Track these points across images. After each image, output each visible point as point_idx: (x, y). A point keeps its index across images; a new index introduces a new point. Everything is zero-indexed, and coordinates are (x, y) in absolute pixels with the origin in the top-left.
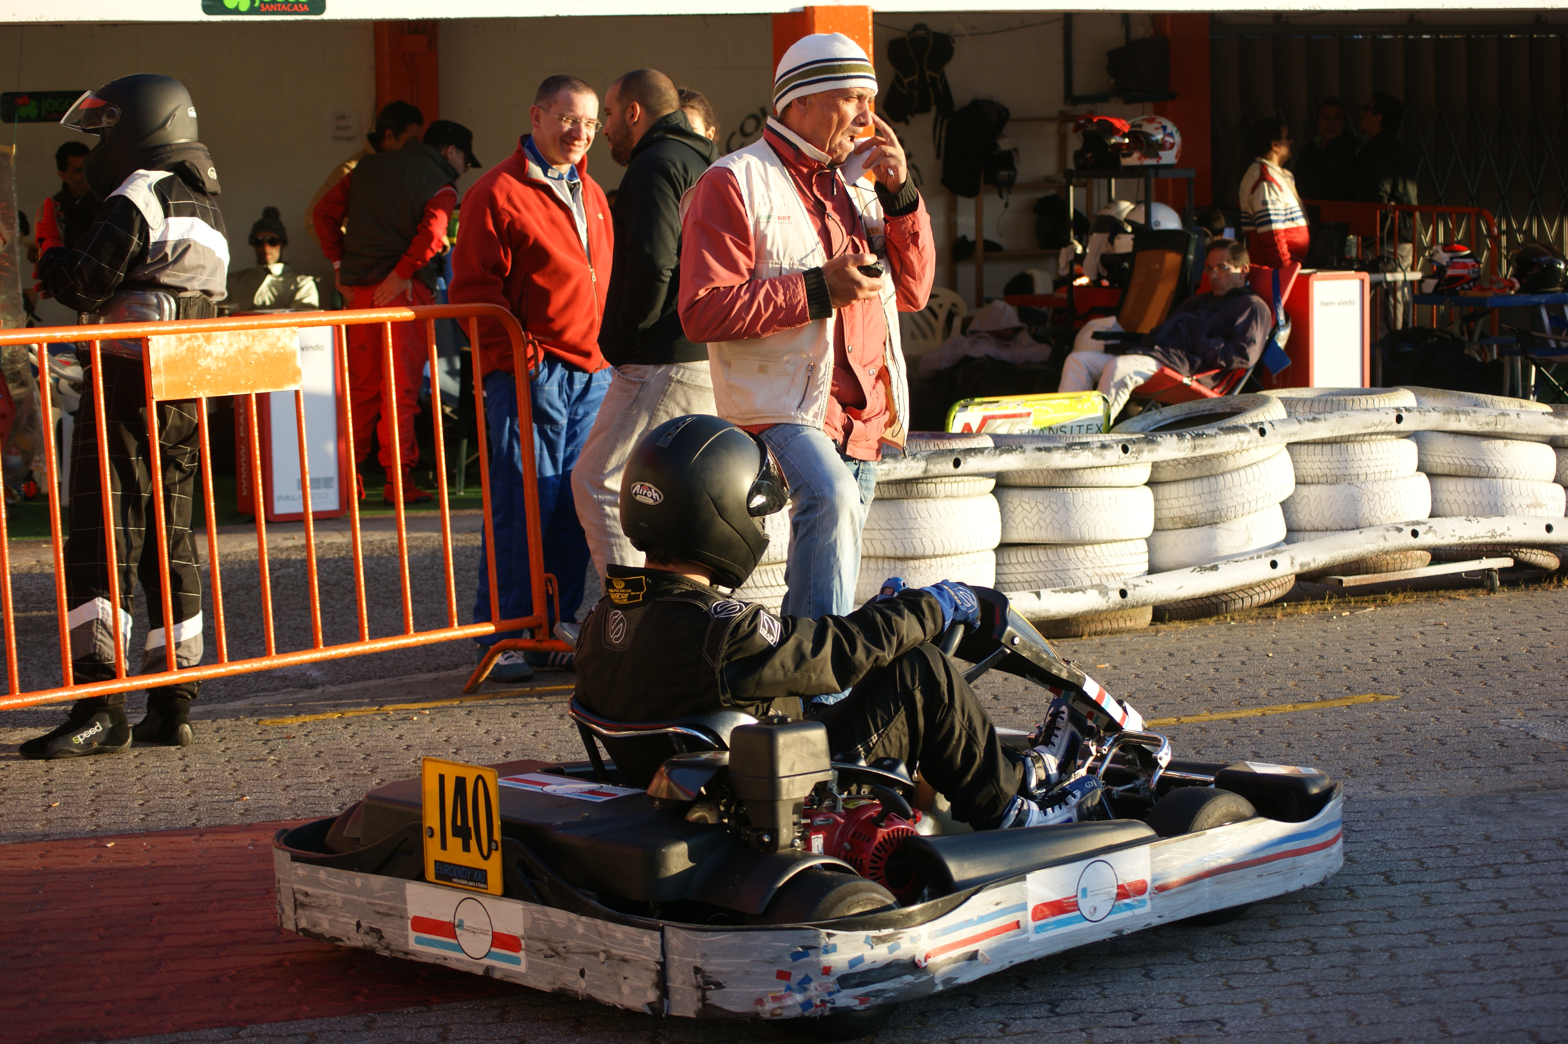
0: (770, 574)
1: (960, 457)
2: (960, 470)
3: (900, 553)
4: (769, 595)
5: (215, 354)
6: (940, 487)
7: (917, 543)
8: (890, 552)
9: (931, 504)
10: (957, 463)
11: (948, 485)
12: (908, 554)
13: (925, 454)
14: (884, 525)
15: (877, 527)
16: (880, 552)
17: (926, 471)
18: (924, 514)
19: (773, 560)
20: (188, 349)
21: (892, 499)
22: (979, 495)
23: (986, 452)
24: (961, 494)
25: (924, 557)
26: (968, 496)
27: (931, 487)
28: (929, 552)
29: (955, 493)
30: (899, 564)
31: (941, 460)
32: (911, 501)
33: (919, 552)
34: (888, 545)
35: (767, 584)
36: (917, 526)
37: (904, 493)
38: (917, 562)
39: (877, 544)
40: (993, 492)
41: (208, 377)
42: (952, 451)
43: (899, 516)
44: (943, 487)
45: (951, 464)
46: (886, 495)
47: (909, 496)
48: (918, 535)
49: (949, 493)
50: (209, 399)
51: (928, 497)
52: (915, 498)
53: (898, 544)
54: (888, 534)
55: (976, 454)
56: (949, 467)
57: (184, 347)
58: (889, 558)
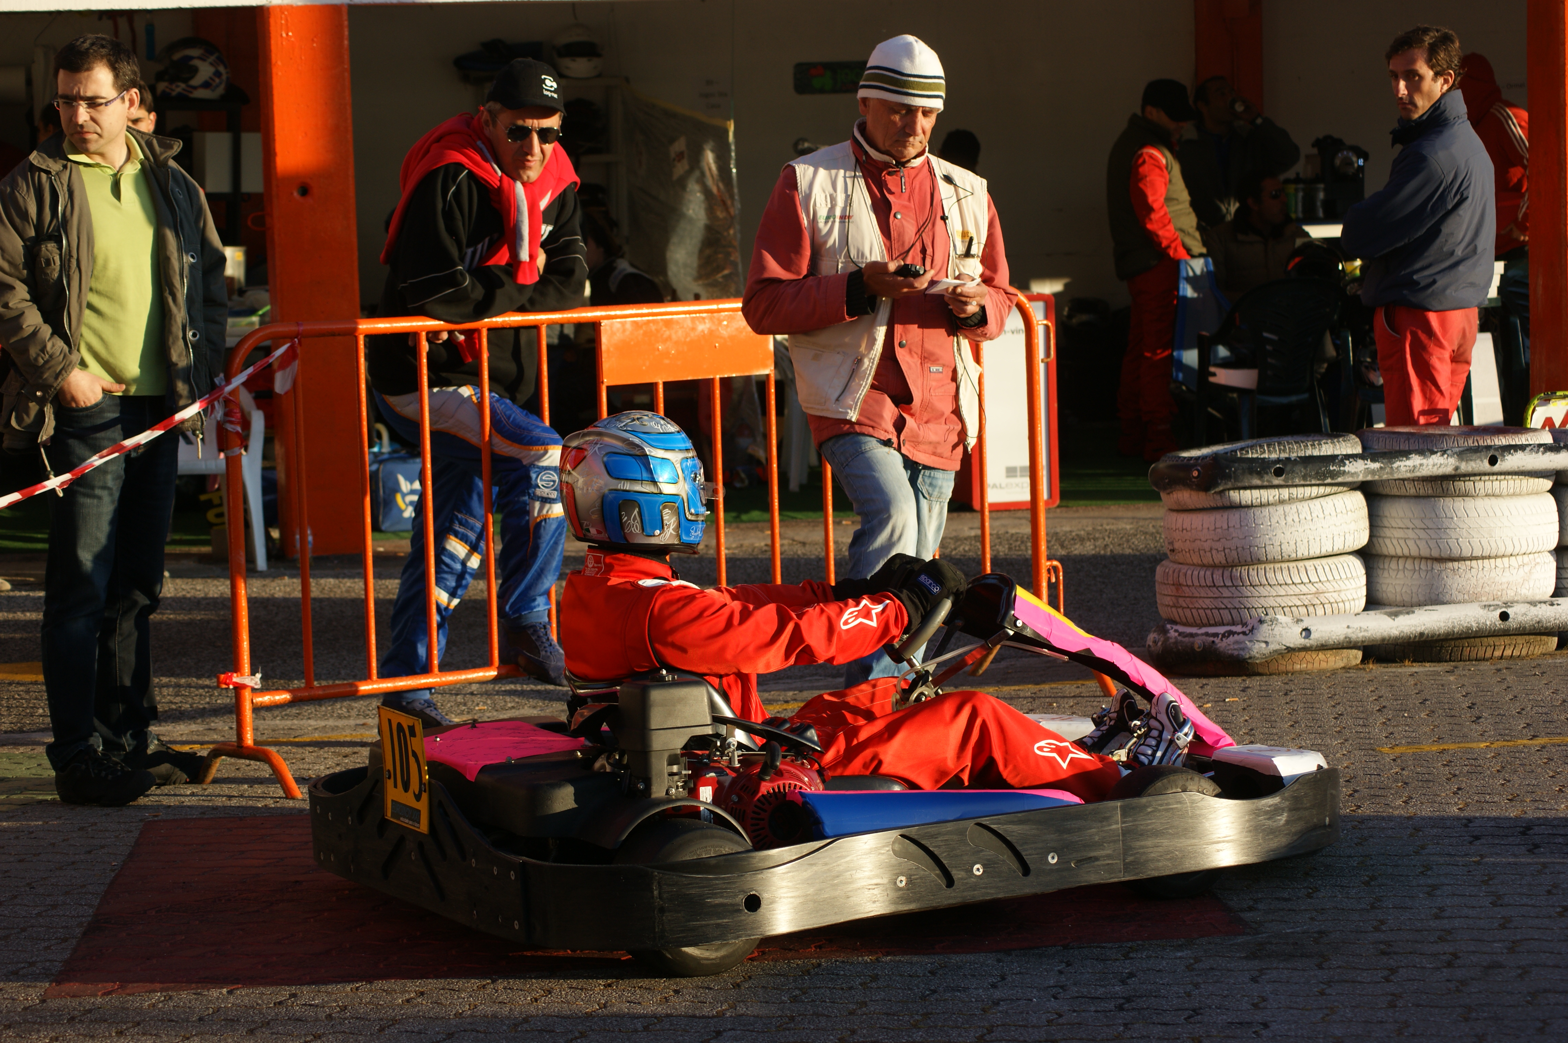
0: (1285, 572)
1: (1496, 454)
2: (1497, 468)
3: (1435, 554)
4: (1283, 593)
5: (674, 337)
6: (1479, 485)
7: (1453, 543)
8: (1425, 552)
9: (1470, 503)
10: (1493, 461)
11: (1488, 484)
12: (1444, 554)
13: (1457, 450)
14: (1418, 523)
15: (1411, 526)
16: (1414, 552)
17: (1457, 468)
18: (1461, 513)
19: (1286, 557)
20: (645, 334)
21: (1428, 497)
22: (1528, 494)
23: (1528, 449)
24: (1505, 492)
25: (1464, 559)
26: (1514, 495)
27: (1469, 485)
28: (1467, 553)
29: (1497, 492)
30: (1437, 566)
31: (1474, 456)
32: (1447, 499)
33: (1456, 553)
34: (1422, 544)
35: (1282, 582)
36: (1453, 526)
37: (1439, 490)
38: (1456, 564)
39: (1411, 543)
40: (1551, 491)
41: (667, 361)
42: (1488, 448)
43: (1434, 515)
44: (1482, 485)
45: (1486, 463)
46: (1422, 492)
47: (1445, 494)
48: (1453, 535)
49: (1490, 491)
50: (665, 384)
51: (1466, 495)
52: (1452, 496)
53: (1432, 544)
54: (1422, 534)
55: (1516, 451)
56: (1485, 465)
57: (641, 332)
58: (1426, 559)
